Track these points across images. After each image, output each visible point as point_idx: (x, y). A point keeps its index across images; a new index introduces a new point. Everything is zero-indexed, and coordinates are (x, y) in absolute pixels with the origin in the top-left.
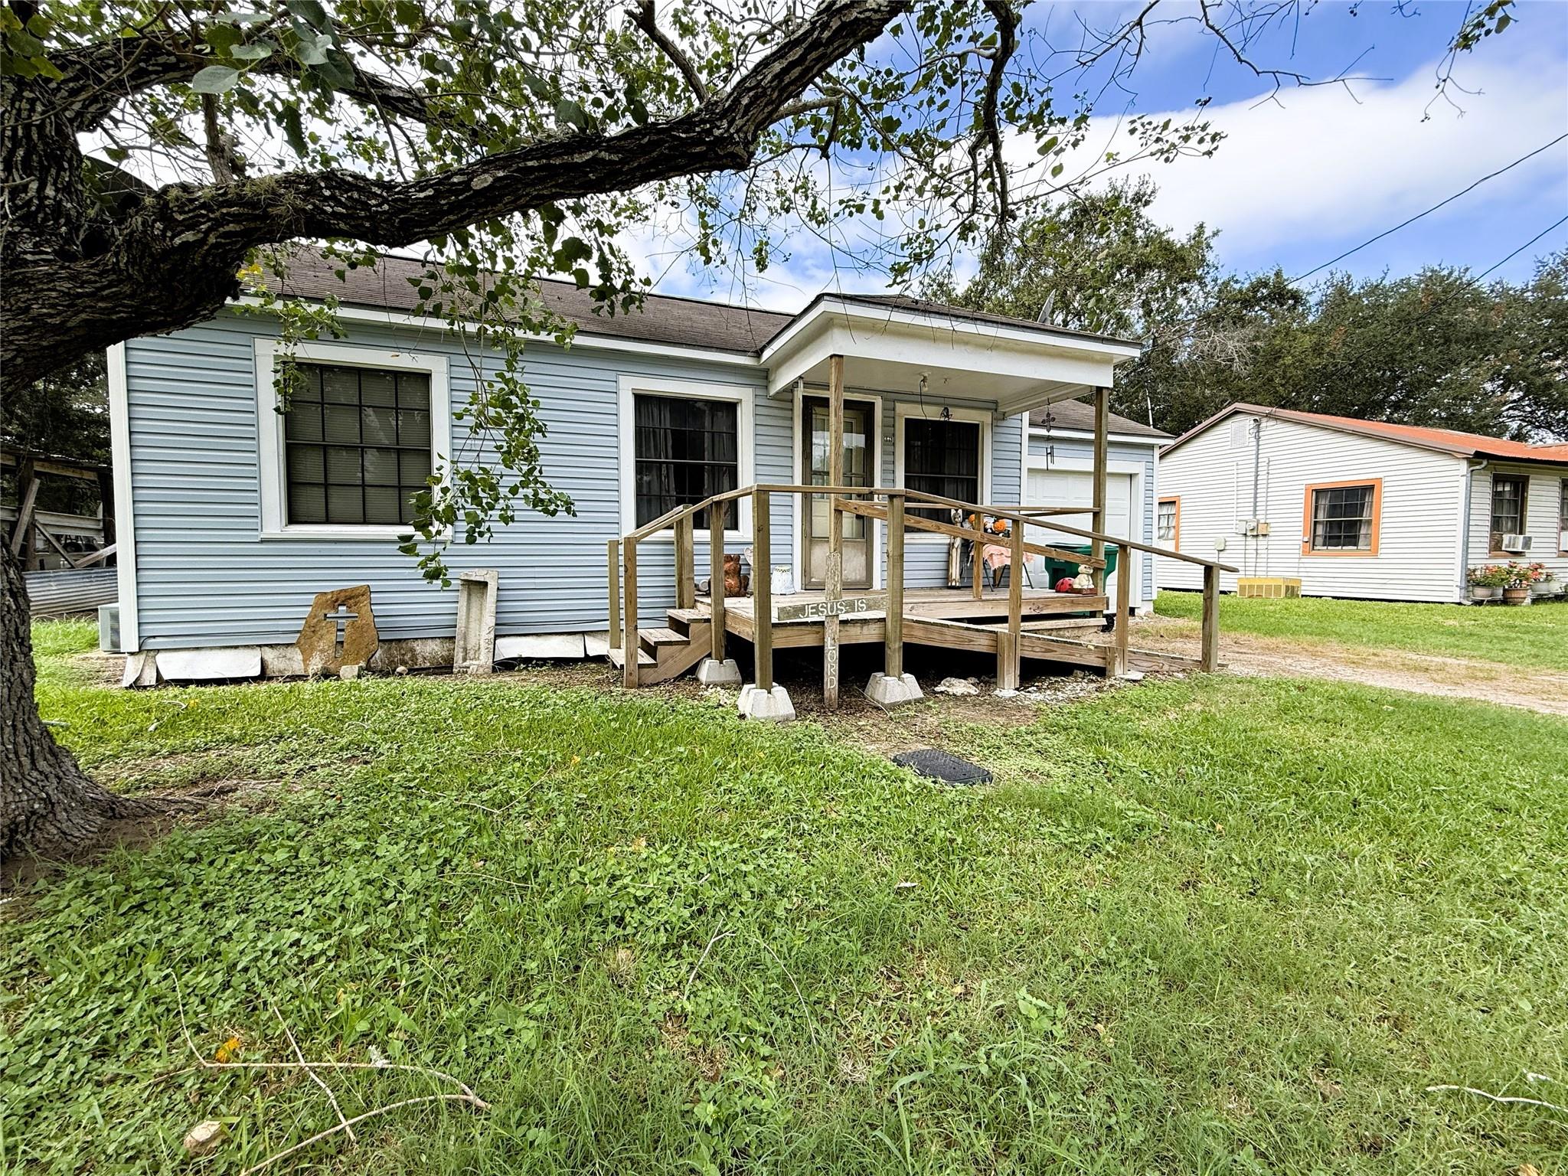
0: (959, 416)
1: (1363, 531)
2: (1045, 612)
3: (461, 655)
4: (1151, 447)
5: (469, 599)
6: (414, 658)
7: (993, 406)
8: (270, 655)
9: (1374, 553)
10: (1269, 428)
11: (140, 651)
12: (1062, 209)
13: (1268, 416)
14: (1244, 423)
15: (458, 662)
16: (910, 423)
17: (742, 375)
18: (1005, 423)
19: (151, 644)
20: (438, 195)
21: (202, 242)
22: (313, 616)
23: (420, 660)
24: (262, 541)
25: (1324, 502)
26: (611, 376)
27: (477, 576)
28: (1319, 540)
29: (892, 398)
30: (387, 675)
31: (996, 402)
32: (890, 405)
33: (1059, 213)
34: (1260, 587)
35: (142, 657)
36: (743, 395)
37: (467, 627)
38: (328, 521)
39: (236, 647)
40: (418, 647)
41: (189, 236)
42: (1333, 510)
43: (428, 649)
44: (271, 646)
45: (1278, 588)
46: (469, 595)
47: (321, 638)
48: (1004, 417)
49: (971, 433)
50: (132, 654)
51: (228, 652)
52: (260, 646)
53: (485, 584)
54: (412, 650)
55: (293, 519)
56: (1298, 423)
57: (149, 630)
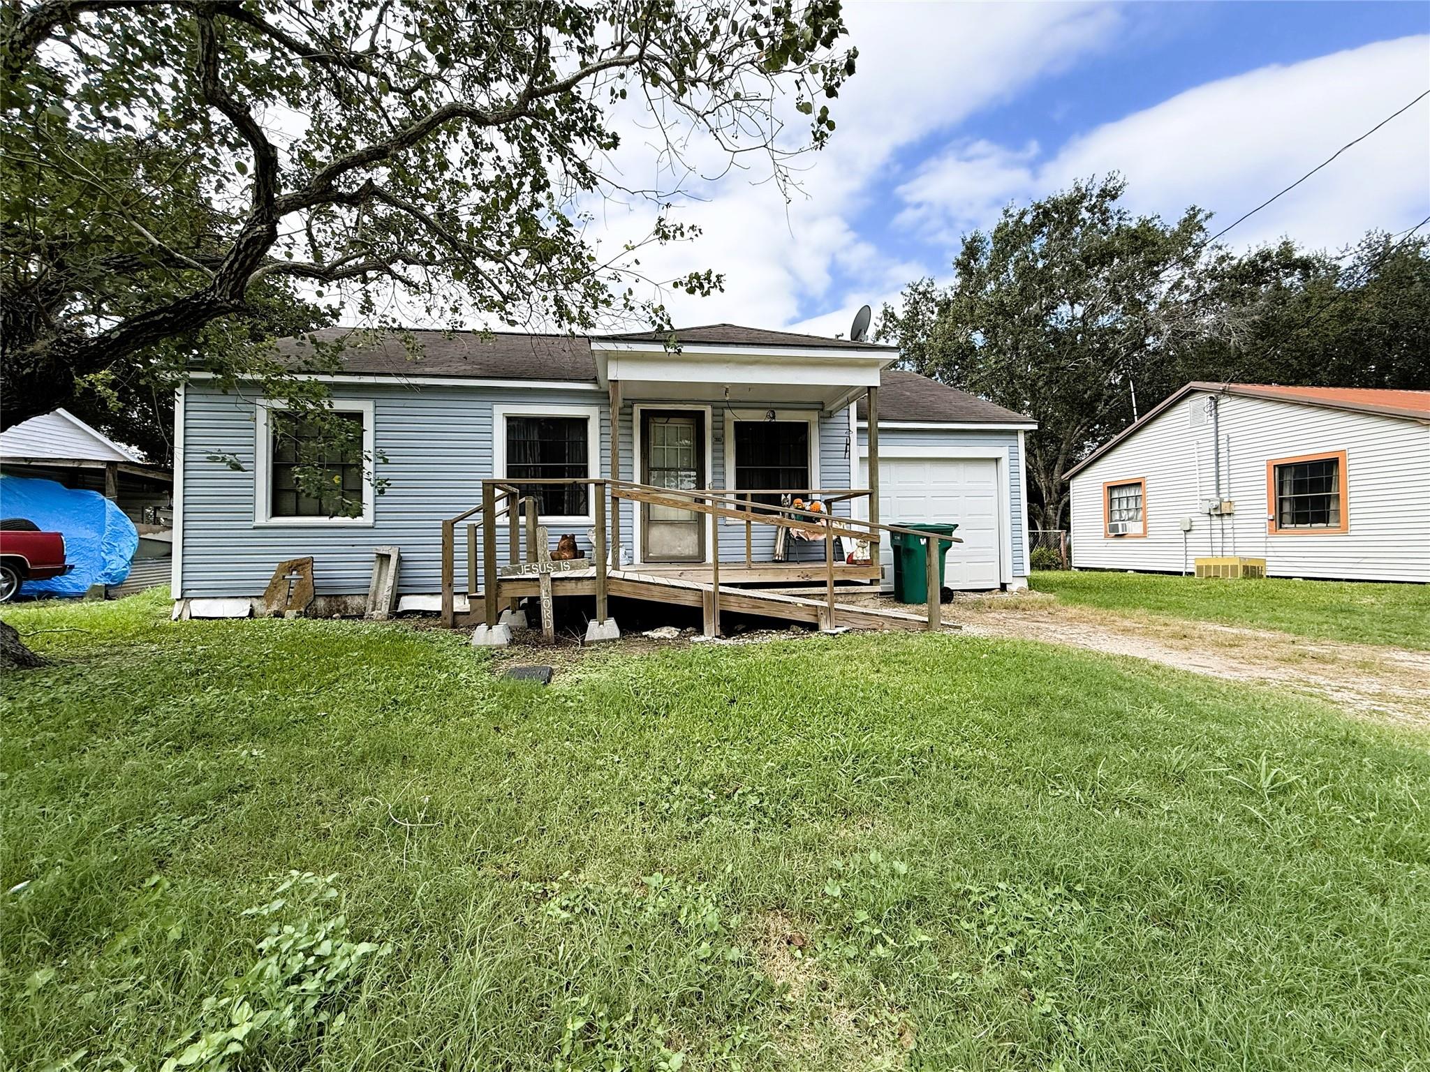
0: (783, 417)
1: (1332, 507)
2: (813, 580)
3: (371, 606)
4: (1015, 432)
5: (380, 568)
6: (346, 608)
7: (820, 406)
8: (256, 603)
9: (1345, 530)
10: (1226, 404)
11: (182, 598)
12: (1023, 214)
13: (1223, 392)
14: (1200, 402)
15: (369, 612)
16: (739, 427)
17: (590, 398)
18: (832, 420)
19: (188, 594)
20: (99, 343)
21: (34, 372)
22: (275, 577)
23: (350, 610)
24: (255, 528)
25: (1288, 478)
26: (488, 405)
27: (384, 550)
28: (1287, 518)
29: (720, 407)
30: (327, 618)
31: (822, 403)
32: (719, 412)
33: (1021, 218)
34: (1217, 568)
35: (183, 602)
36: (591, 413)
37: (377, 587)
38: (298, 514)
39: (237, 597)
40: (349, 600)
41: (28, 370)
42: (1298, 486)
43: (356, 602)
44: (257, 597)
45: (1234, 568)
46: (381, 564)
47: (279, 591)
48: (831, 415)
49: (801, 430)
50: (178, 600)
51: (235, 600)
52: (251, 597)
53: (388, 557)
54: (345, 603)
55: (276, 512)
56: (1254, 398)
57: (188, 585)
